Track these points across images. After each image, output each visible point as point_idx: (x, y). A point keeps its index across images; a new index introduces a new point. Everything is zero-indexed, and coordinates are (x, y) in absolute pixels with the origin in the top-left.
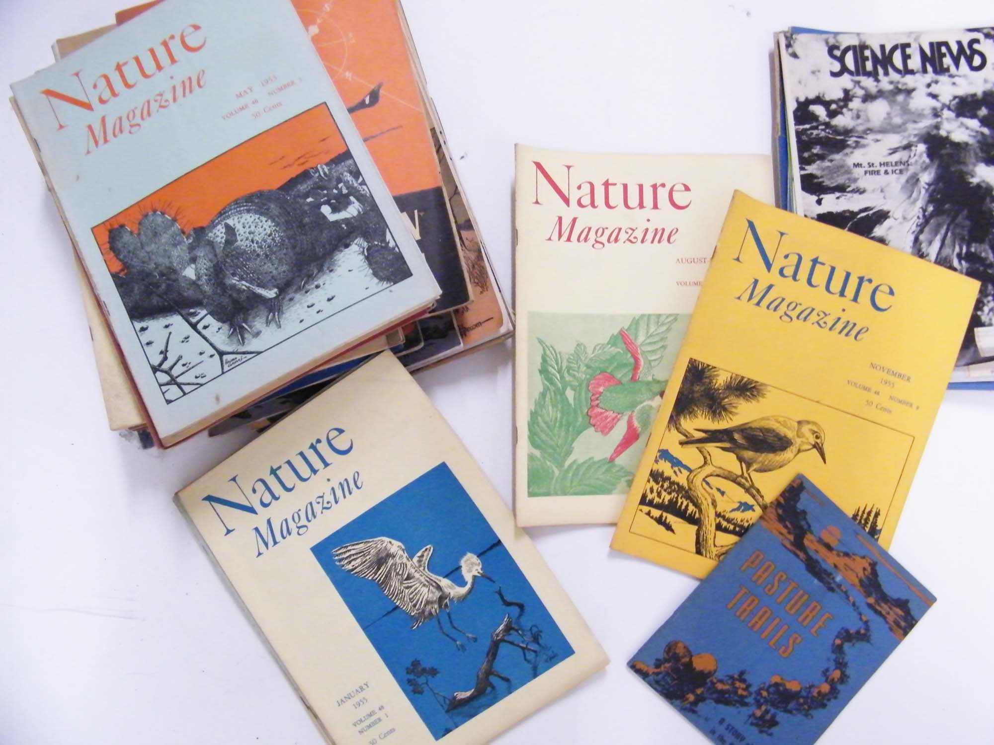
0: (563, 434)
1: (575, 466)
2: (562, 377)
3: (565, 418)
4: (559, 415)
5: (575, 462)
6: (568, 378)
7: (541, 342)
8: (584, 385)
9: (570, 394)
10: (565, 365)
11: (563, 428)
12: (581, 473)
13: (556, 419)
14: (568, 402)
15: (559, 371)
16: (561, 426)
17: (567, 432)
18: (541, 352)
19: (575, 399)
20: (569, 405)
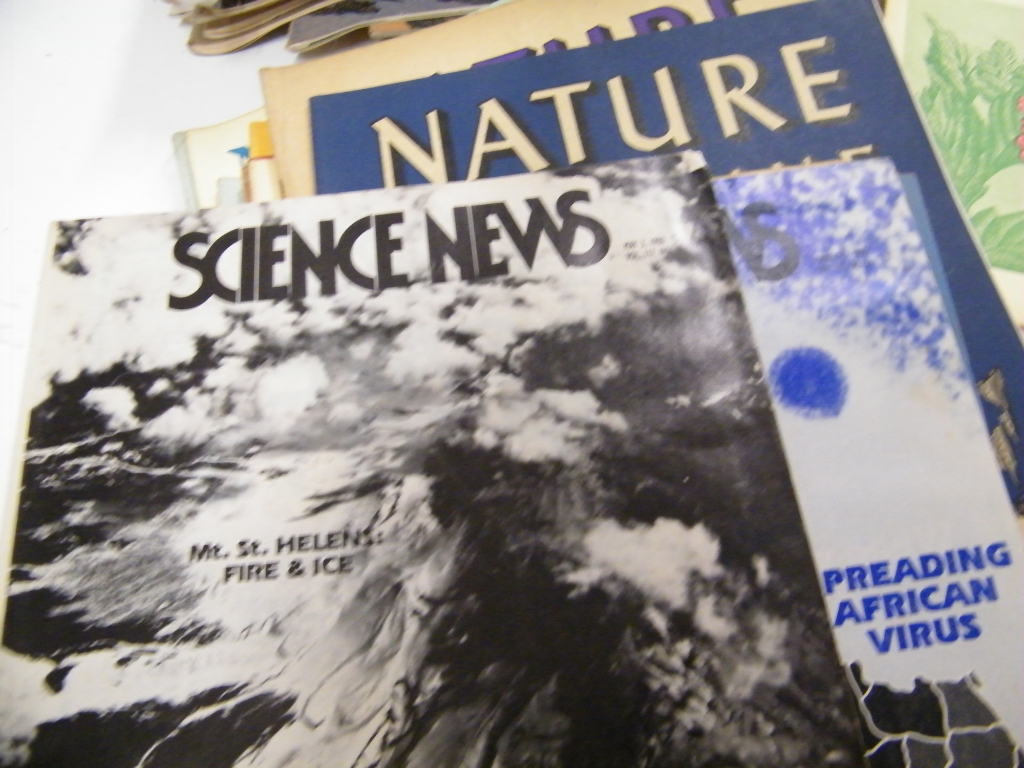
0: (967, 160)
1: (990, 219)
2: (967, 80)
3: (970, 139)
4: (960, 131)
5: (990, 210)
6: (977, 83)
7: (930, 21)
8: (1009, 100)
9: (982, 107)
10: (972, 64)
11: (967, 153)
12: (1003, 232)
13: (954, 134)
14: (977, 118)
15: (963, 69)
16: (963, 148)
17: (975, 160)
18: (929, 35)
19: (991, 115)
20: (981, 123)
